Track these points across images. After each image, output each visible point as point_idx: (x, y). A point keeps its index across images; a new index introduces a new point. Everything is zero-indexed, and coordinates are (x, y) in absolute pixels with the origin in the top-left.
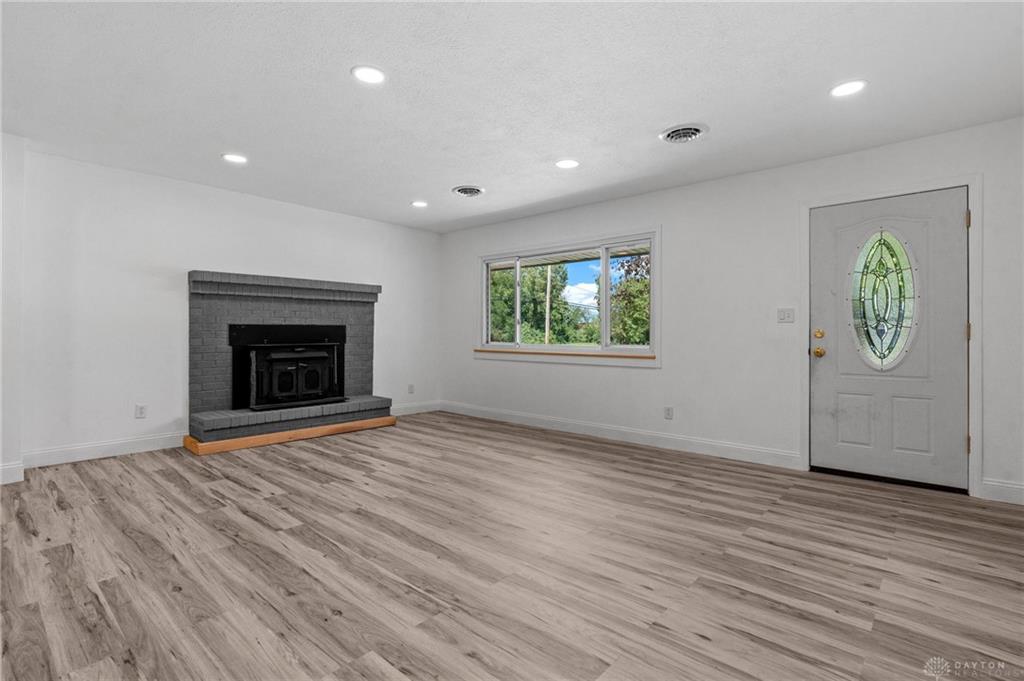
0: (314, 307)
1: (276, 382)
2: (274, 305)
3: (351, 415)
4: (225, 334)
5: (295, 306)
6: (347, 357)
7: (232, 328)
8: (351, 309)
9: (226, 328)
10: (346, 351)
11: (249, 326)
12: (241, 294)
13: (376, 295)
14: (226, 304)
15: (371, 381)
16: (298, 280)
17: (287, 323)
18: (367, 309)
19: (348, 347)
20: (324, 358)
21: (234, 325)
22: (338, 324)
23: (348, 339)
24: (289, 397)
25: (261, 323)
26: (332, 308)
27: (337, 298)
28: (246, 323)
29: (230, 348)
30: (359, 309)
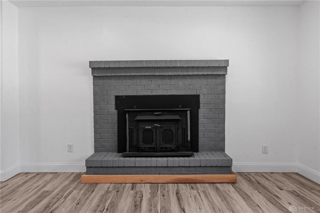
0: (173, 82)
1: (141, 136)
2: (144, 82)
3: (193, 169)
4: (113, 102)
5: (159, 82)
6: (202, 120)
7: (117, 98)
8: (204, 81)
9: (113, 98)
10: (200, 115)
11: (128, 97)
12: (120, 74)
13: (225, 68)
14: (113, 82)
15: (223, 140)
16: (157, 61)
17: (154, 94)
18: (219, 81)
19: (202, 112)
20: (177, 120)
21: (119, 96)
22: (193, 94)
23: (201, 105)
24: (150, 148)
25: (136, 94)
26: (188, 81)
27: (190, 73)
28: (126, 95)
29: (116, 111)
30: (212, 81)
